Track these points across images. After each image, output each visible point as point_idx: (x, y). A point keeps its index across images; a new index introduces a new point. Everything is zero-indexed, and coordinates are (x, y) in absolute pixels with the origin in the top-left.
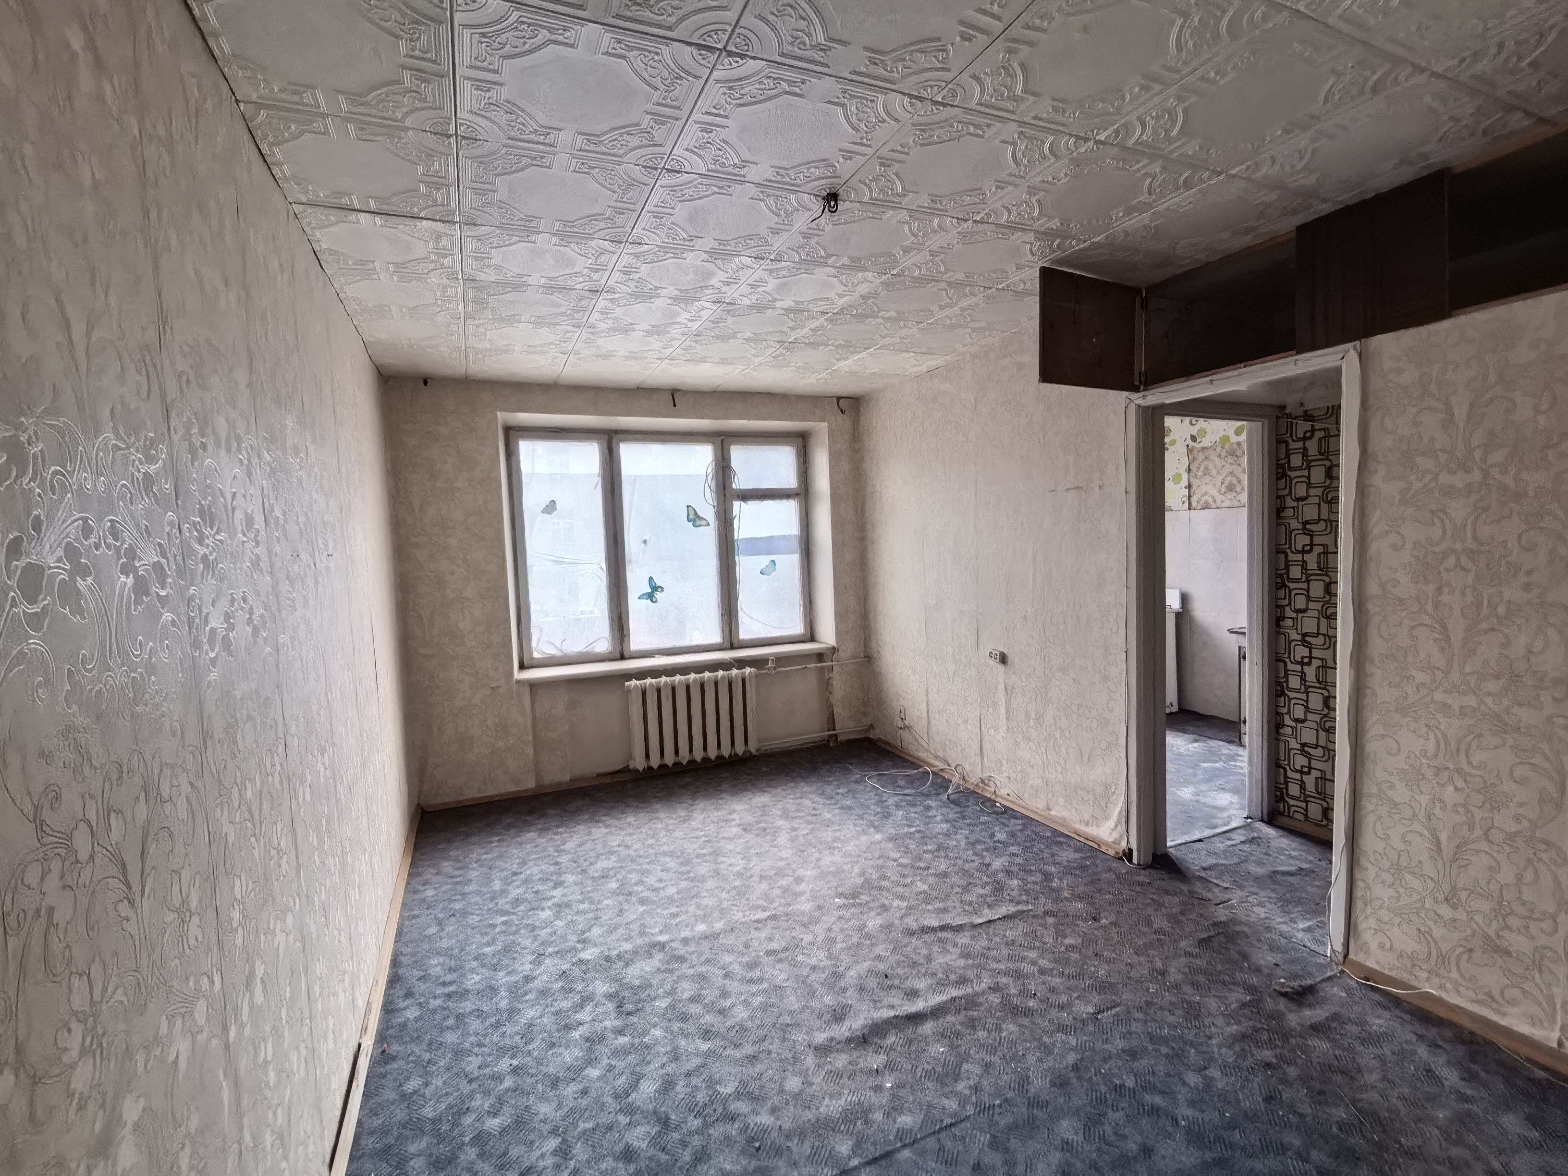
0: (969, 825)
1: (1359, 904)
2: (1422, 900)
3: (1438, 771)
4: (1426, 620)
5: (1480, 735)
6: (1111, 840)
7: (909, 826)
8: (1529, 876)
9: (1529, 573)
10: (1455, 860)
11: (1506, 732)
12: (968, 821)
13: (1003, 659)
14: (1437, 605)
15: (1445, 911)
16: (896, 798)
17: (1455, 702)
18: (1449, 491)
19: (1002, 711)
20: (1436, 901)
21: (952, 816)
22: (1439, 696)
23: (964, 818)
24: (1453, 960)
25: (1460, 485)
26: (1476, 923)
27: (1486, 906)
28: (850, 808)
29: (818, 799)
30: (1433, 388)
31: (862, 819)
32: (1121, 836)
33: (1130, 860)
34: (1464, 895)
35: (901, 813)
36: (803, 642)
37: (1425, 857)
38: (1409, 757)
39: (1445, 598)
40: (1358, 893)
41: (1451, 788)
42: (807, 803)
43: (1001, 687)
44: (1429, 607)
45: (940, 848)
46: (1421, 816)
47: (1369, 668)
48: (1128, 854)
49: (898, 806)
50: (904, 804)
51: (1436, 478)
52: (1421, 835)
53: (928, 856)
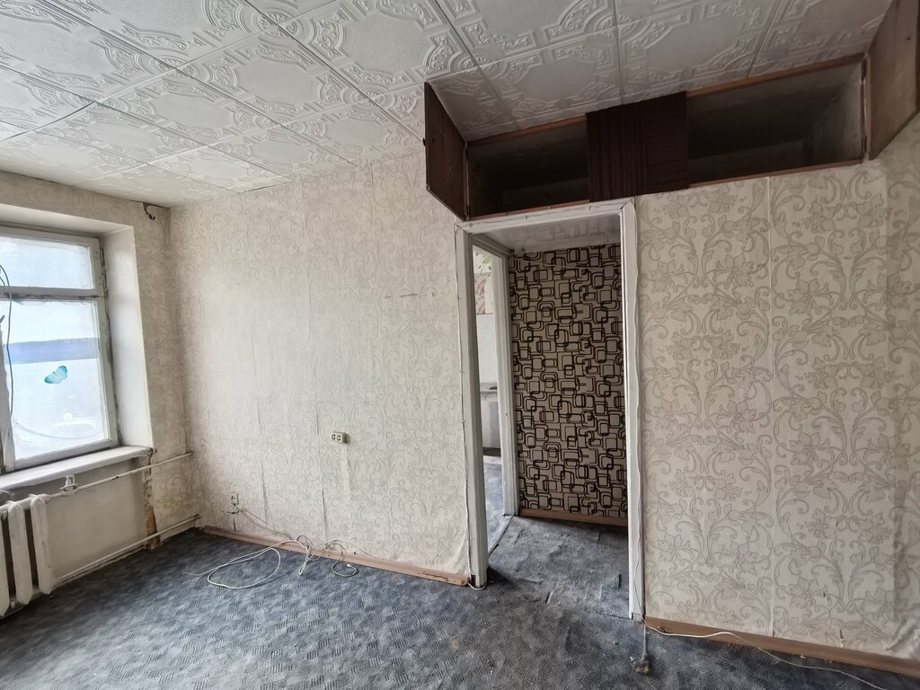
0: (335, 599)
1: (649, 578)
2: (691, 566)
3: (696, 479)
4: (682, 382)
5: (720, 453)
6: (455, 572)
7: (279, 626)
8: (753, 537)
9: (744, 350)
10: (710, 536)
11: (735, 449)
12: (331, 595)
13: (346, 439)
14: (690, 373)
15: (706, 570)
16: (250, 594)
17: (704, 433)
18: (695, 299)
19: (346, 483)
20: (700, 564)
21: (314, 594)
22: (694, 431)
23: (326, 592)
24: (712, 600)
25: (701, 295)
26: (726, 573)
27: (729, 561)
28: (201, 628)
29: (156, 630)
30: (682, 233)
31: (222, 638)
32: (464, 567)
33: (473, 584)
34: (716, 557)
35: (262, 611)
36: (108, 448)
37: (692, 538)
38: (677, 473)
39: (695, 368)
40: (648, 571)
41: (705, 490)
42: (142, 641)
43: (344, 464)
44: (685, 374)
45: (322, 642)
46: (688, 511)
47: (648, 417)
48: (472, 580)
49: (255, 604)
50: (261, 598)
51: (685, 291)
52: (688, 523)
53: (315, 661)
